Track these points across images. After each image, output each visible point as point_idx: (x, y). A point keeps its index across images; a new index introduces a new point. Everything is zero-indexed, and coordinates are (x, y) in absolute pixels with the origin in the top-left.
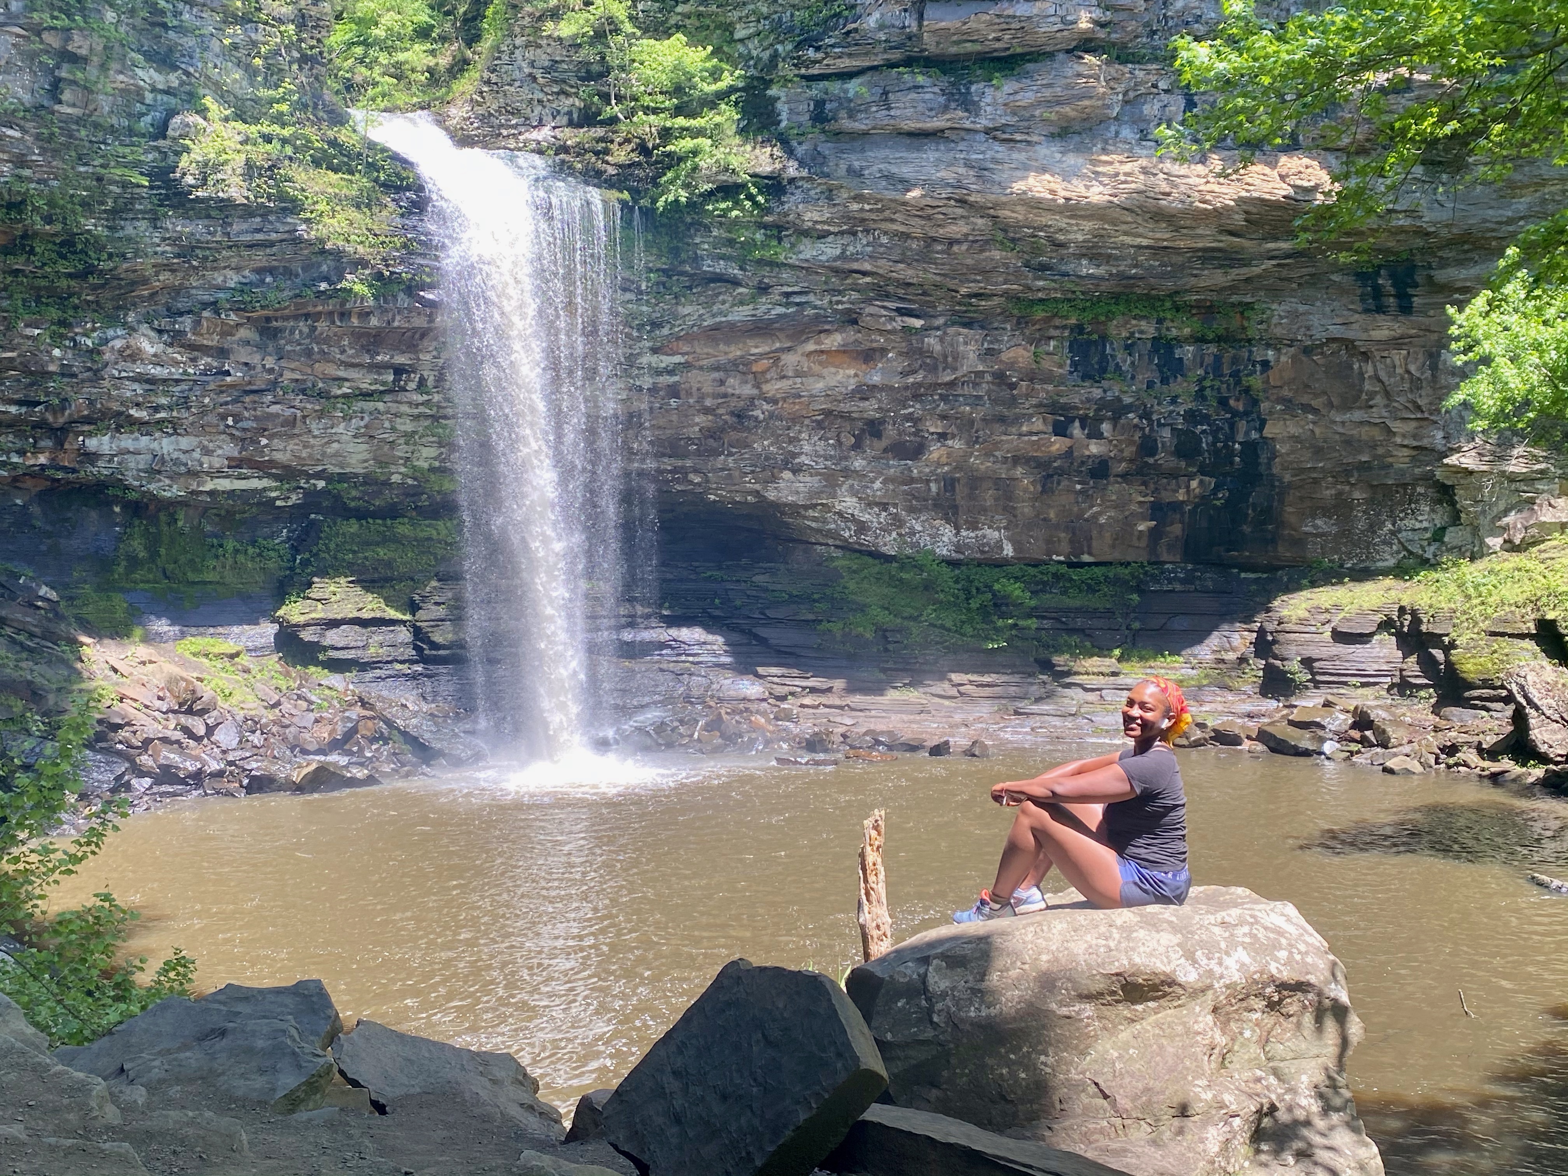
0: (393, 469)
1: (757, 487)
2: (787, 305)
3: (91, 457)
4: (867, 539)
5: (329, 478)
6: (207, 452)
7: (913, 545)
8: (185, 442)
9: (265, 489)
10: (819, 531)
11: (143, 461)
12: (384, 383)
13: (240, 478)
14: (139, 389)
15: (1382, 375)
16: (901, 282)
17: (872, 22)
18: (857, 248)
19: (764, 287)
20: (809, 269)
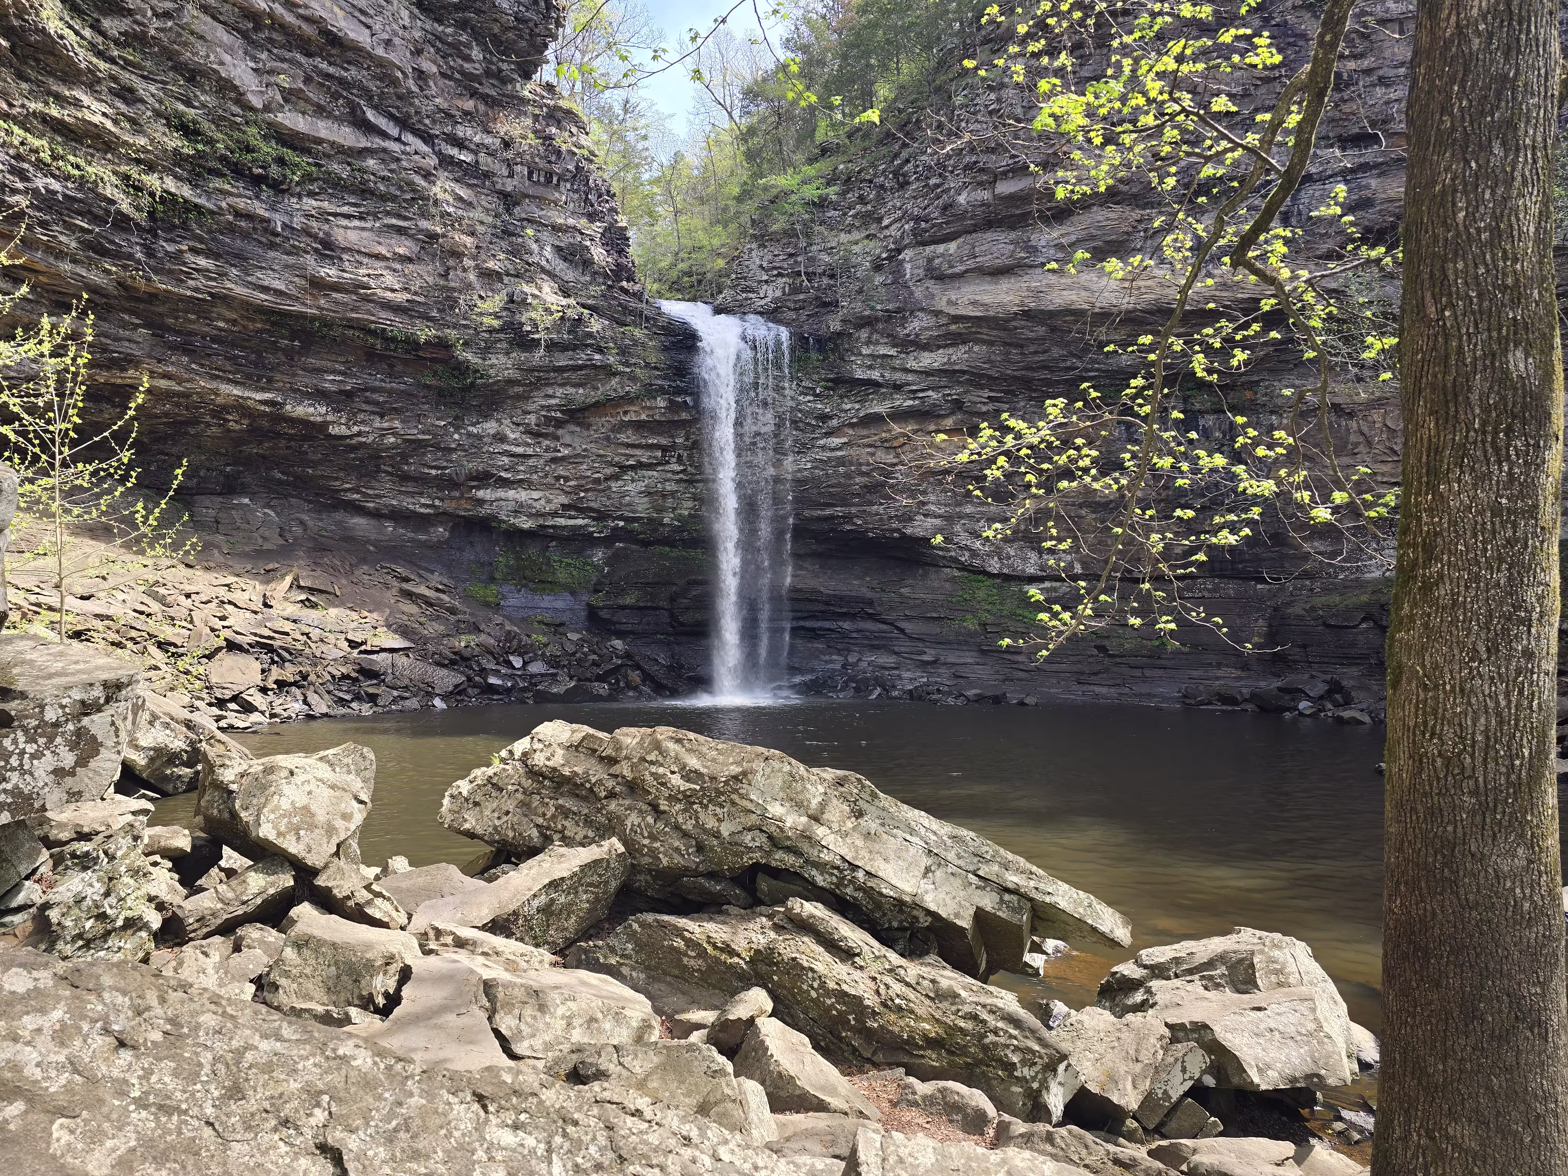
0: (665, 514)
1: (900, 526)
2: (914, 399)
3: (481, 502)
4: (977, 562)
5: (626, 519)
6: (549, 501)
7: (1009, 566)
8: (536, 495)
9: (586, 525)
10: (944, 557)
11: (511, 506)
12: (655, 458)
13: (571, 517)
14: (506, 460)
15: (1365, 429)
16: (990, 378)
17: (962, 199)
18: (959, 356)
19: (897, 387)
20: (927, 373)
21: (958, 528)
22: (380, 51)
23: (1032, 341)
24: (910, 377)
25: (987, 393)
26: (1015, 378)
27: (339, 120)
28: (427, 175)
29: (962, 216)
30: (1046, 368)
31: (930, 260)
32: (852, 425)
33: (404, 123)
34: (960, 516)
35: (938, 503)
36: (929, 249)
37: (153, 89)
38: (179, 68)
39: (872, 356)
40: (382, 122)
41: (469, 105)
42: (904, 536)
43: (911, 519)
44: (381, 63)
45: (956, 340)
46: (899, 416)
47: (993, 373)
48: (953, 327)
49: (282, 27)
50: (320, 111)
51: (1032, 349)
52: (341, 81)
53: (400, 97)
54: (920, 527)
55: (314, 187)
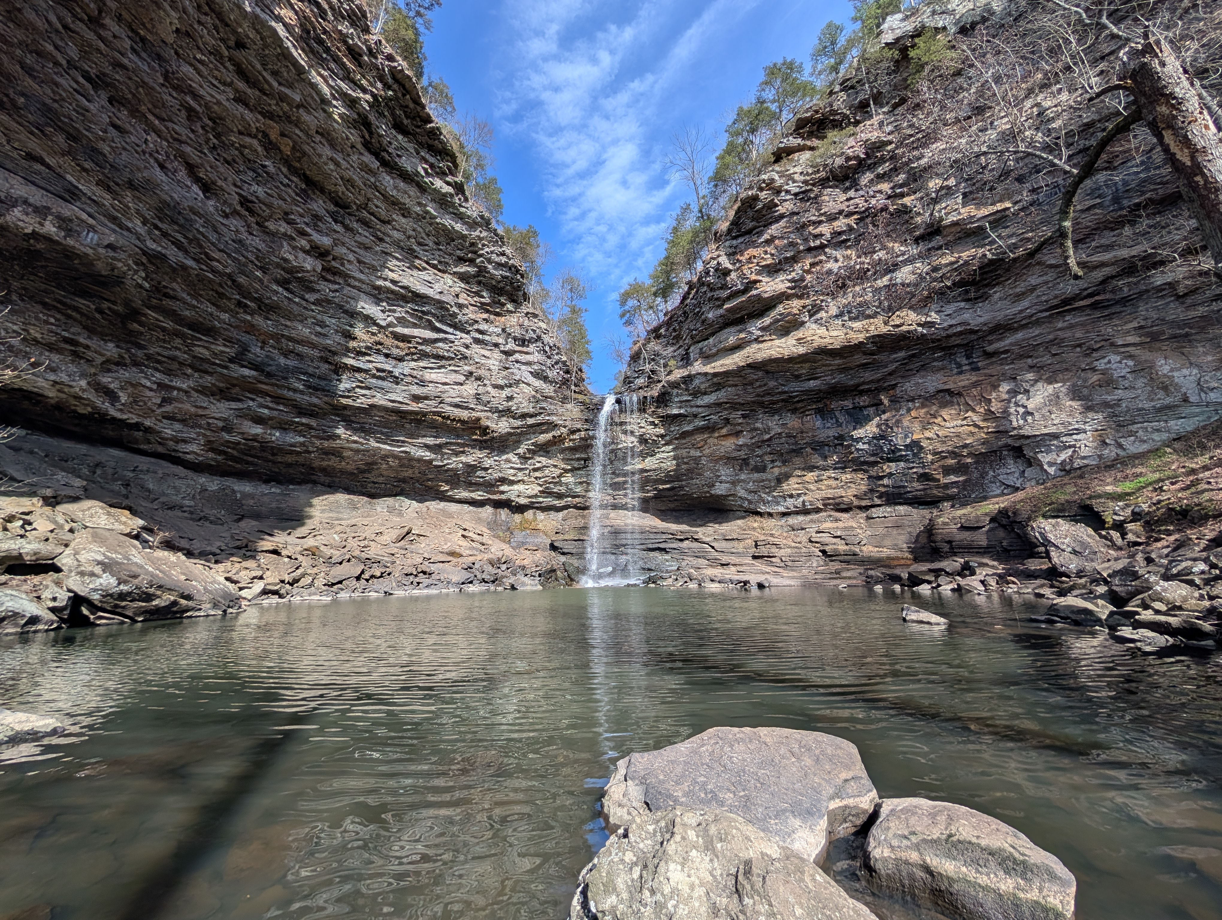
1: (709, 490)
2: (704, 420)
4: (752, 506)
5: (572, 496)
6: (533, 490)
7: (769, 507)
8: (527, 487)
9: (553, 500)
10: (735, 505)
14: (512, 471)
16: (740, 404)
17: (710, 315)
18: (721, 396)
19: (695, 416)
20: (708, 406)
21: (738, 488)
22: (437, 297)
23: (757, 380)
24: (700, 410)
25: (740, 413)
26: (754, 402)
27: (424, 328)
28: (467, 347)
29: (711, 325)
30: (769, 394)
31: (701, 349)
32: (676, 439)
33: (455, 326)
34: (739, 481)
35: (727, 475)
36: (700, 345)
37: (334, 321)
38: (346, 312)
39: (681, 402)
40: (444, 328)
41: (485, 316)
42: (712, 495)
43: (713, 486)
44: (439, 302)
45: (718, 387)
46: (699, 430)
47: (740, 401)
48: (715, 380)
49: (393, 292)
50: (415, 326)
51: (758, 384)
52: (422, 312)
53: (451, 315)
54: (720, 489)
55: (415, 357)
